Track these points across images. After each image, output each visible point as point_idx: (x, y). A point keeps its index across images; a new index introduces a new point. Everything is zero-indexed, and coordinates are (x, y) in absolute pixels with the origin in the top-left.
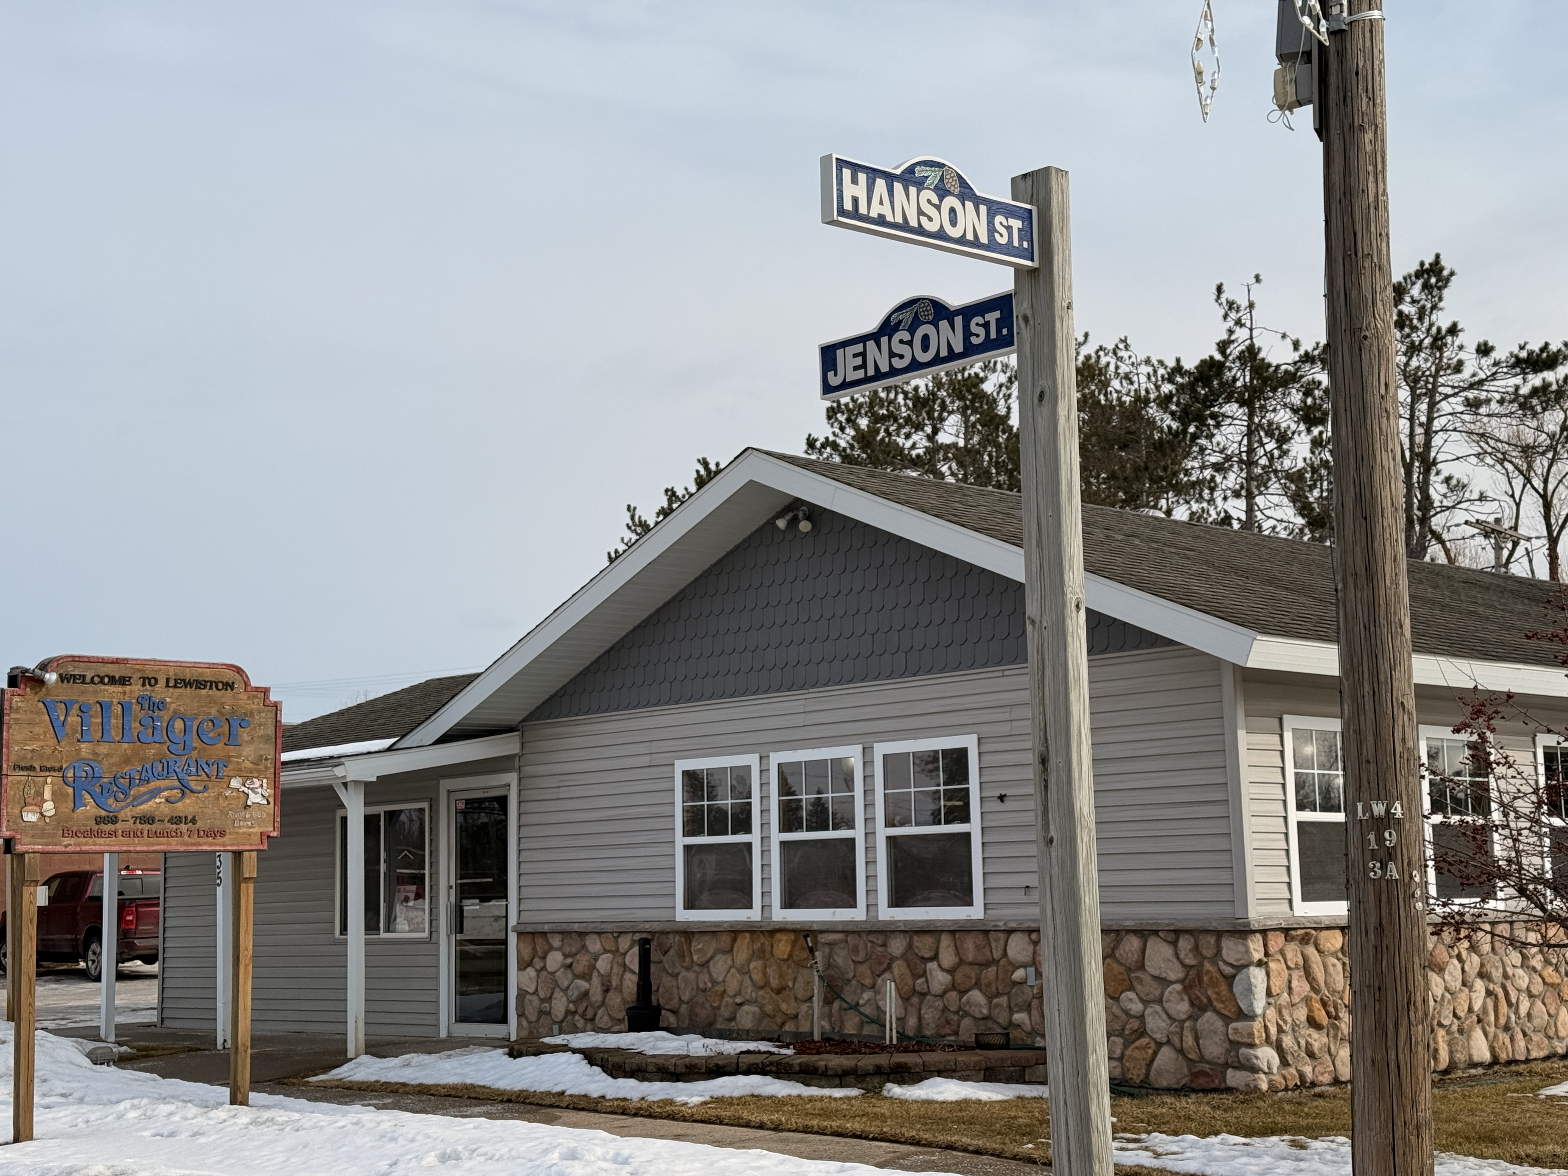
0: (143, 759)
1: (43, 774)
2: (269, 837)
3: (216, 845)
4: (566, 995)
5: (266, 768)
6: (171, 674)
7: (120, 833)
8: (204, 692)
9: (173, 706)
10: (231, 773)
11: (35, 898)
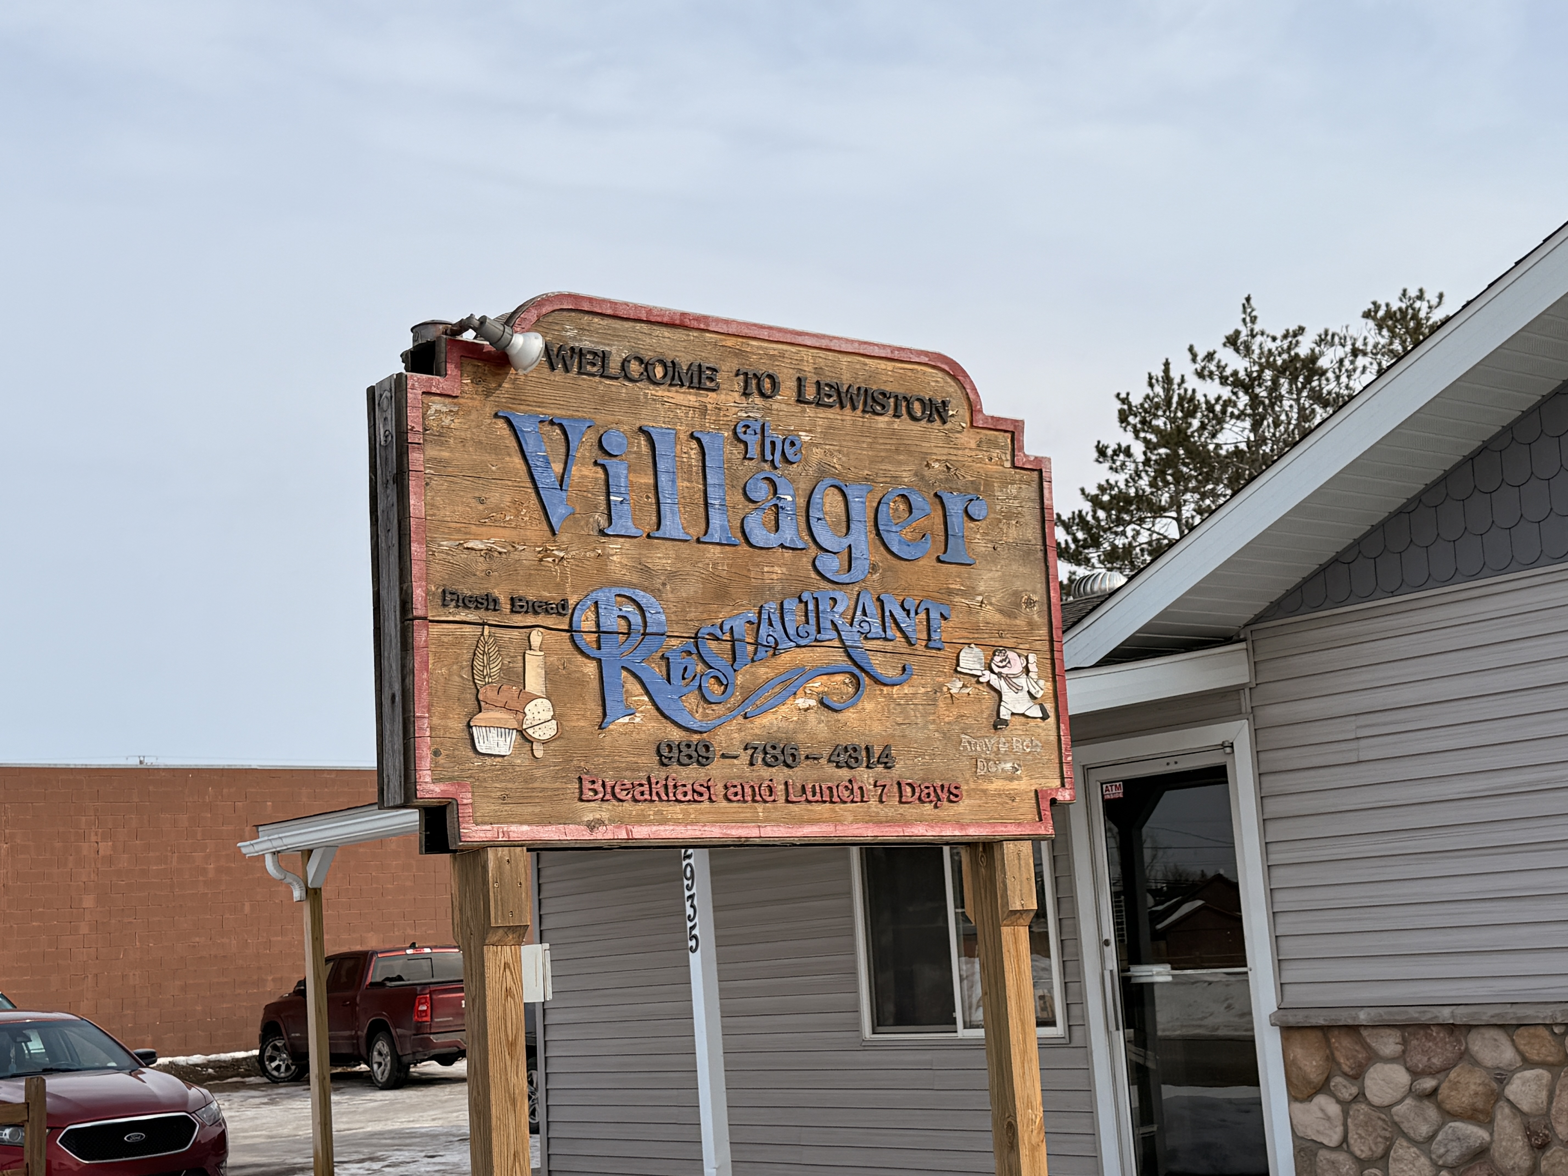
0: (759, 592)
1: (519, 620)
2: (1053, 801)
3: (944, 822)
4: (1428, 1154)
5: (1031, 624)
6: (808, 368)
7: (719, 790)
8: (882, 421)
9: (817, 454)
10: (958, 636)
11: (518, 980)
